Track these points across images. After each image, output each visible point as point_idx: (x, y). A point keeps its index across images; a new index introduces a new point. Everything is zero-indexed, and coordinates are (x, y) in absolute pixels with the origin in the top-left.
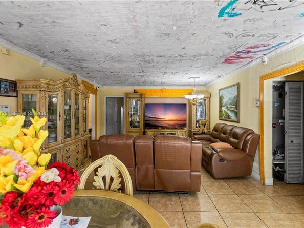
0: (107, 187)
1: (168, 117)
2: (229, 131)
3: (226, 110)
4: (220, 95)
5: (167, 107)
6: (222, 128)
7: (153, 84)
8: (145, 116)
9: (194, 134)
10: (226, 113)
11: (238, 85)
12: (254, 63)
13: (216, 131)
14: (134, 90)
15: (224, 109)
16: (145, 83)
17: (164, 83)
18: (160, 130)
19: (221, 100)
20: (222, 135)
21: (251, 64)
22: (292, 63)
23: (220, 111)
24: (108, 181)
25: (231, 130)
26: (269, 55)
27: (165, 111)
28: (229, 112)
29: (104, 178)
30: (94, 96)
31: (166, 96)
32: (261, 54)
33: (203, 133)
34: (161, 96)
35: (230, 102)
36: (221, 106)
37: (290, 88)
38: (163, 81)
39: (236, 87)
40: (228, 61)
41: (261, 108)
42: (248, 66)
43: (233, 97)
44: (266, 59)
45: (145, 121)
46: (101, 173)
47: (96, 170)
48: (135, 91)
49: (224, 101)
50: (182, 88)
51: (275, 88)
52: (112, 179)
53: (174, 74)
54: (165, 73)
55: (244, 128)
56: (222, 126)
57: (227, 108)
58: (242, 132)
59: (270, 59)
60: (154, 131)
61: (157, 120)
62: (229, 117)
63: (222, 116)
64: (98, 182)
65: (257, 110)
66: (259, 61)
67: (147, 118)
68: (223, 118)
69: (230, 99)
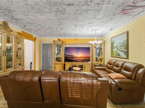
1: (79, 55)
2: (121, 65)
3: (116, 50)
4: (112, 41)
5: (78, 49)
6: (114, 63)
7: (70, 35)
8: (65, 55)
9: (95, 66)
10: (117, 53)
11: (128, 33)
13: (110, 64)
14: (59, 39)
16: (65, 35)
17: (77, 34)
18: (74, 63)
19: (112, 44)
20: (115, 67)
23: (112, 52)
25: (123, 64)
27: (77, 52)
30: (34, 42)
31: (78, 43)
33: (101, 65)
35: (119, 45)
36: (112, 48)
38: (76, 33)
39: (126, 34)
43: (123, 41)
49: (115, 45)
53: (82, 26)
54: (76, 25)
55: (135, 64)
56: (114, 61)
58: (133, 66)
61: (72, 57)
62: (119, 55)
67: (66, 56)
68: (114, 56)
69: (119, 43)
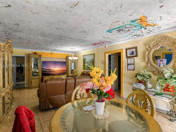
0: (82, 98)
1: (57, 69)
3: (87, 65)
4: (84, 58)
5: (55, 63)
11: (94, 54)
12: (102, 46)
13: (84, 74)
15: (86, 64)
18: (51, 76)
19: (84, 60)
21: (101, 47)
22: (116, 49)
23: (84, 65)
24: (82, 95)
26: (108, 45)
27: (55, 65)
28: (89, 66)
29: (80, 95)
31: (54, 57)
32: (106, 44)
34: (51, 57)
35: (89, 61)
36: (84, 63)
37: (112, 57)
39: (93, 55)
40: (94, 44)
41: (105, 64)
42: (99, 47)
43: (92, 59)
44: (107, 46)
45: (42, 71)
46: (79, 92)
47: (77, 92)
48: (35, 53)
49: (86, 61)
50: (63, 53)
51: (109, 56)
52: (83, 94)
56: (86, 72)
57: (88, 64)
59: (108, 46)
60: (49, 77)
61: (50, 71)
62: (89, 68)
63: (85, 68)
64: (78, 97)
65: (103, 65)
66: (104, 46)
67: (43, 70)
68: (86, 68)
69: (89, 60)
